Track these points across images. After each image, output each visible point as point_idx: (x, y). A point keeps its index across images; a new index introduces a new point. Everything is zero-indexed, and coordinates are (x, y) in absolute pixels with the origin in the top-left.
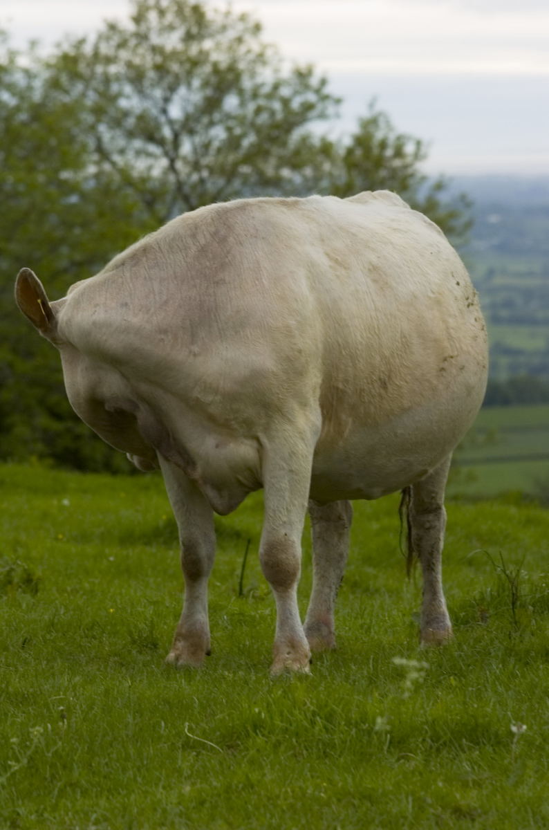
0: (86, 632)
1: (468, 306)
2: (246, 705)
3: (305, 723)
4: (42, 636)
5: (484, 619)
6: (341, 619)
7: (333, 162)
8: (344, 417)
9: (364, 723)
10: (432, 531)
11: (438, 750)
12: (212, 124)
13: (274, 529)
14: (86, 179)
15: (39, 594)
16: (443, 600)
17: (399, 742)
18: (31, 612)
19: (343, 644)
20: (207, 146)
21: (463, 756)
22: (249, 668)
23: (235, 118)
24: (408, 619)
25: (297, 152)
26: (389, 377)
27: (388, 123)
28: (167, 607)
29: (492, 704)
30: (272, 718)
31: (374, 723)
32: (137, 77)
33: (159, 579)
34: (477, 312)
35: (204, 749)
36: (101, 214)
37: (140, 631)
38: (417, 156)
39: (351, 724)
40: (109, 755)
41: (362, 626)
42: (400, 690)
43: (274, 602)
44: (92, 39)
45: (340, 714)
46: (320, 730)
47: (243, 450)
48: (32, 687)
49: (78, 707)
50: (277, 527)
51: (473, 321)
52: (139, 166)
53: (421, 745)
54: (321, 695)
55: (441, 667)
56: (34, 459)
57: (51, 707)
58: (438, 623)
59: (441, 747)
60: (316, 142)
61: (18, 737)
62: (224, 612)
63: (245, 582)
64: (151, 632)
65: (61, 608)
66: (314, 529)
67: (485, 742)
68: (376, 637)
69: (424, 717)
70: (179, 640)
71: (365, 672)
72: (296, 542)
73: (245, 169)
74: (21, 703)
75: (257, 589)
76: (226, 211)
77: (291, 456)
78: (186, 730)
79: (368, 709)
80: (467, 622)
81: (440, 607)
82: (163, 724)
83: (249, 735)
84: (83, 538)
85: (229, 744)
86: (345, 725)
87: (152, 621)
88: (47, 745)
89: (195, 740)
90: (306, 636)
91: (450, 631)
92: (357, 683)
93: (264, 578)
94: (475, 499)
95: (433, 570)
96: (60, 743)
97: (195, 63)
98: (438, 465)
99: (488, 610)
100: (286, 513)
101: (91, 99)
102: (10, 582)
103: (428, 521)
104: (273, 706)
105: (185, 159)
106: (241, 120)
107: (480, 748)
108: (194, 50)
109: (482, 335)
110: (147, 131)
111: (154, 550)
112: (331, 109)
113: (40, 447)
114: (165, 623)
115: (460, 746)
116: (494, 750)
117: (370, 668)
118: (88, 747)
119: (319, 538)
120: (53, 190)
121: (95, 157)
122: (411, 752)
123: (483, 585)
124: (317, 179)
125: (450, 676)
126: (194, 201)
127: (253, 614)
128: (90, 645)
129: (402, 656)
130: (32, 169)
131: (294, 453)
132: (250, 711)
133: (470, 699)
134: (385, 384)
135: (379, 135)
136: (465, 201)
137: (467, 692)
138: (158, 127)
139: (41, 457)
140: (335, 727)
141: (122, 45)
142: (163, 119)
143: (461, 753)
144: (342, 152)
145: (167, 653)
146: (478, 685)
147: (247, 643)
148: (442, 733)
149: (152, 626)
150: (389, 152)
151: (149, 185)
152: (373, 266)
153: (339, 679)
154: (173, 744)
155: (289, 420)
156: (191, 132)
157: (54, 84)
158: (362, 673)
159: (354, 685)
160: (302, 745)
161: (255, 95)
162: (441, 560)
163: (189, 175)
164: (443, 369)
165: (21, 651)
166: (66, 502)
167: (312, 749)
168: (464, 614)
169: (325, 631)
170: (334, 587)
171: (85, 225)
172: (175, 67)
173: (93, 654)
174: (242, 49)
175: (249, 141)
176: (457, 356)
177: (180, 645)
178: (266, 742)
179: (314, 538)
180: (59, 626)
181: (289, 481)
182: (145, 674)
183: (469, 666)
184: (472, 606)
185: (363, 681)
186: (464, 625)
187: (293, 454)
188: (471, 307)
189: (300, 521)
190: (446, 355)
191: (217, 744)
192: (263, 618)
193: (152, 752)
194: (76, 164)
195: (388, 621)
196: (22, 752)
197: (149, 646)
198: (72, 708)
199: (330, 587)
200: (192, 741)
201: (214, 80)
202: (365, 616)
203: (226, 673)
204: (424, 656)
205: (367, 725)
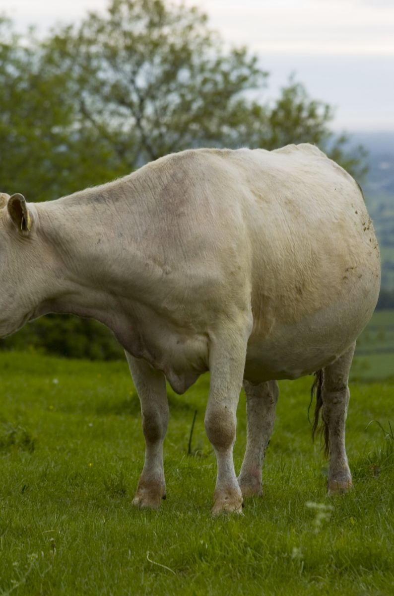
0: (71, 481)
1: (365, 230)
2: (194, 538)
3: (240, 553)
4: (37, 484)
5: (376, 473)
6: (266, 472)
7: (262, 122)
8: (269, 317)
9: (284, 553)
10: (339, 406)
11: (341, 574)
12: (169, 91)
13: (217, 403)
14: (72, 133)
15: (35, 452)
16: (346, 458)
17: (311, 567)
18: (28, 465)
19: (268, 491)
20: (165, 109)
21: (360, 578)
22: (196, 510)
23: (187, 87)
24: (317, 473)
25: (234, 114)
26: (304, 285)
27: (304, 92)
28: (133, 462)
29: (382, 539)
30: (213, 548)
31: (291, 552)
32: (112, 55)
33: (126, 441)
34: (371, 234)
35: (161, 572)
36: (84, 160)
37: (112, 481)
38: (326, 117)
39: (274, 553)
40: (88, 575)
41: (282, 478)
42: (312, 527)
43: (216, 458)
44: (78, 26)
45: (266, 546)
46: (250, 558)
47: (197, 344)
48: (29, 523)
49: (64, 538)
50: (220, 401)
51: (368, 241)
52: (113, 123)
53: (328, 570)
54: (252, 531)
55: (343, 510)
56: (31, 348)
57: (44, 539)
58: (342, 476)
59: (343, 572)
60: (249, 106)
61: (18, 561)
62: (177, 467)
63: (192, 443)
64: (121, 482)
65: (52, 462)
66: (248, 404)
67: (377, 568)
68: (293, 487)
69: (330, 548)
70: (142, 488)
71: (285, 514)
72: (233, 412)
73: (194, 127)
74: (21, 535)
75: (201, 449)
77: (233, 348)
78: (147, 557)
79: (287, 542)
80: (363, 476)
81: (343, 464)
82: (130, 552)
83: (196, 561)
84: (69, 409)
85: (180, 568)
86: (269, 554)
87: (121, 473)
88: (41, 568)
89: (154, 565)
90: (240, 486)
91: (351, 482)
92: (278, 522)
93: (208, 440)
94: (370, 381)
95: (338, 435)
96: (51, 566)
97: (156, 45)
98: (343, 353)
99: (380, 466)
100: (227, 391)
101: (77, 71)
102: (13, 442)
103: (336, 398)
104: (215, 539)
105: (148, 119)
106: (192, 89)
107: (373, 573)
108: (155, 34)
109: (375, 253)
110: (120, 96)
111: (123, 418)
112: (260, 81)
113: (35, 339)
114: (131, 475)
115: (358, 571)
116: (384, 574)
117: (288, 510)
118: (72, 570)
119: (252, 410)
120: (47, 141)
121: (79, 116)
122: (320, 575)
123: (376, 447)
124: (249, 134)
125: (350, 517)
126: (155, 151)
127: (199, 468)
128: (74, 491)
129: (313, 501)
130: (31, 125)
131: (235, 346)
132: (197, 543)
133: (365, 534)
134: (300, 291)
135: (297, 101)
136: (362, 151)
137: (363, 529)
138: (128, 93)
139: (37, 346)
140: (262, 555)
141: (101, 30)
142: (131, 88)
143: (359, 576)
144: (268, 114)
145: (133, 497)
146: (372, 524)
147: (195, 490)
148: (344, 561)
149: (122, 477)
150: (305, 114)
151: (122, 138)
152: (289, 200)
153: (264, 519)
154: (137, 567)
155: (233, 321)
156: (153, 98)
157: (49, 60)
158: (283, 514)
159: (277, 523)
160: (237, 570)
161: (202, 69)
162: (345, 427)
163: (151, 131)
164: (345, 278)
165: (21, 495)
166: (56, 381)
167: (244, 572)
168: (360, 469)
169: (254, 482)
170: (262, 449)
171: (71, 169)
172: (141, 48)
173: (76, 498)
174: (192, 34)
175: (197, 105)
176: (356, 268)
177: (142, 491)
178: (209, 567)
179: (248, 411)
180: (50, 477)
181: (230, 367)
182: (116, 513)
183: (365, 509)
184: (367, 463)
185: (283, 520)
186: (361, 477)
187: (234, 346)
188: (367, 231)
189: (236, 397)
190: (348, 267)
191: (171, 567)
192: (206, 471)
193: (121, 573)
194: (65, 121)
195: (303, 474)
196: (22, 573)
197: (119, 492)
198: (60, 540)
199: (260, 449)
200: (152, 565)
201: (170, 57)
202: (285, 470)
203: (178, 513)
204: (330, 500)
205: (286, 554)
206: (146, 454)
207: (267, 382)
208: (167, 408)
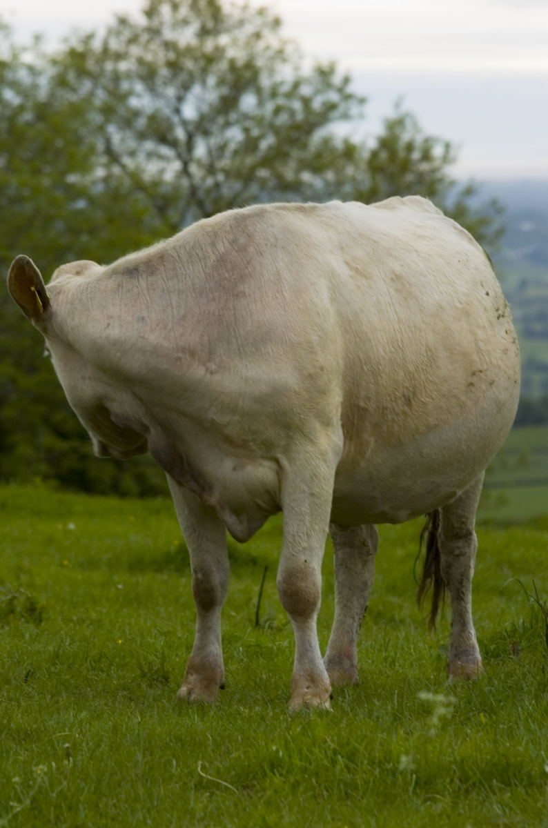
0: (93, 664)
1: (498, 318)
2: (263, 743)
3: (326, 762)
4: (46, 669)
5: (516, 652)
6: (364, 651)
7: (357, 167)
8: (366, 436)
9: (388, 762)
10: (462, 559)
11: (467, 791)
12: (228, 124)
13: (293, 555)
14: (94, 183)
15: (43, 624)
16: (473, 631)
17: (425, 783)
18: (34, 643)
19: (366, 678)
20: (222, 148)
21: (493, 798)
22: (266, 703)
23: (253, 118)
24: (434, 652)
25: (318, 155)
26: (414, 393)
27: (415, 125)
28: (179, 638)
29: (524, 743)
30: (290, 757)
31: (398, 762)
32: (148, 75)
33: (170, 609)
34: (508, 324)
35: (217, 789)
36: (110, 220)
37: (150, 663)
38: (446, 159)
39: (374, 763)
40: (117, 795)
41: (386, 659)
42: (426, 728)
43: (293, 633)
44: (101, 34)
45: (363, 753)
46: (342, 770)
47: (261, 472)
48: (35, 723)
49: (84, 744)
50: (297, 553)
51: (503, 334)
52: (151, 169)
53: (448, 787)
54: (343, 733)
55: (470, 703)
56: (38, 480)
57: (56, 744)
58: (467, 656)
59: (470, 789)
60: (338, 144)
61: (20, 776)
62: (239, 644)
63: (261, 612)
64: (162, 665)
65: (66, 638)
66: (337, 556)
67: (517, 783)
68: (401, 671)
69: (452, 755)
70: (192, 674)
71: (389, 708)
72: (316, 568)
73: (263, 173)
74: (24, 740)
75: (274, 619)
76: (244, 218)
77: (312, 478)
78: (199, 769)
79: (393, 747)
80: (498, 655)
81: (469, 639)
82: (174, 763)
83: (265, 774)
84: (90, 564)
85: (244, 784)
86: (368, 764)
87: (163, 653)
88: (51, 785)
89: (208, 780)
90: (327, 670)
91: (480, 664)
92: (380, 720)
94: (506, 525)
95: (462, 599)
96: (65, 783)
97: (210, 60)
98: (467, 487)
99: (521, 642)
100: (306, 539)
101: (101, 97)
102: (12, 611)
103: (458, 548)
104: (292, 743)
105: (199, 162)
106: (259, 121)
107: (512, 790)
108: (209, 45)
109: (513, 349)
110: (159, 131)
111: (165, 577)
112: (354, 109)
113: (44, 467)
114: (177, 655)
115: (490, 787)
116: (527, 792)
117: (394, 704)
118: (95, 788)
119: (341, 565)
120: (59, 194)
121: (104, 159)
122: (438, 793)
123: (515, 616)
124: (339, 184)
125: (479, 713)
126: (209, 206)
127: (270, 645)
128: (96, 678)
129: (429, 691)
130: (37, 172)
131: (316, 476)
132: (267, 750)
133: (501, 736)
134: (409, 401)
135: (405, 137)
136: (496, 206)
137: (498, 730)
138: (170, 127)
139: (46, 478)
140: (357, 765)
141: (133, 40)
142: (176, 119)
143: (492, 795)
144: (366, 155)
145: (179, 687)
146: (509, 723)
147: (264, 676)
148: (471, 774)
149: (164, 659)
150: (416, 155)
151: (163, 190)
152: (396, 275)
153: (361, 715)
154: (184, 783)
155: (312, 441)
156: (206, 133)
157: (61, 82)
158: (386, 709)
159: (378, 721)
160: (323, 787)
161: (274, 94)
162: (471, 589)
163: (203, 179)
164: (471, 384)
165: (24, 684)
166: (72, 526)
167: (333, 790)
168: (494, 646)
169: (347, 664)
170: (357, 618)
171: (93, 231)
172: (189, 64)
173: (100, 688)
174: (261, 45)
175: (267, 143)
176: (486, 370)
177: (192, 678)
178: (284, 782)
179: (336, 565)
180: (64, 658)
181: (310, 505)
182: (156, 709)
183: (500, 701)
184: (503, 638)
185: (387, 718)
186: (494, 657)
187: (314, 476)
188: (501, 319)
189: (321, 547)
190: (475, 369)
191: (232, 783)
192: (280, 650)
193: (162, 792)
194: (83, 166)
195: (414, 654)
196: (25, 792)
197: (160, 679)
198: (78, 745)
199: (353, 618)
200: (205, 780)
201: (229, 77)
202: (390, 648)
203: (242, 708)
204: (453, 690)
205: (391, 764)
206: (197, 626)
207: (363, 526)
208: (227, 563)
